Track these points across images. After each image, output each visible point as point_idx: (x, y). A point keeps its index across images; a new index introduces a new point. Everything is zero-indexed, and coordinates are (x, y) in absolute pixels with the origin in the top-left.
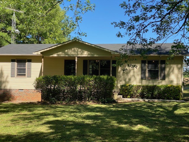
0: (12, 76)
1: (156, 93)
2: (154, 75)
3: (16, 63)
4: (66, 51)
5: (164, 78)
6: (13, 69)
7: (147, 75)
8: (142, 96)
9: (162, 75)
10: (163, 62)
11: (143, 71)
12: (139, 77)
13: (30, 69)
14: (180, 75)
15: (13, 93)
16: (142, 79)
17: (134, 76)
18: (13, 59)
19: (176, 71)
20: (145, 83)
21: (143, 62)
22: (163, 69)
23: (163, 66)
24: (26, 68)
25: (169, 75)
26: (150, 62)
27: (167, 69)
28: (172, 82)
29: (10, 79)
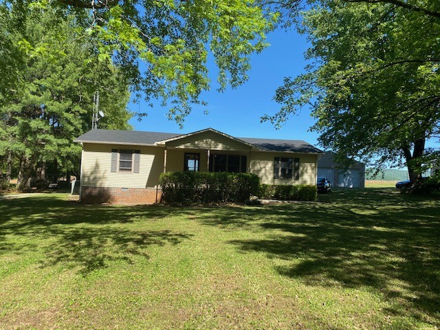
0: (113, 171)
1: (292, 194)
2: (287, 175)
3: (118, 154)
4: (196, 142)
5: (297, 178)
6: (114, 161)
7: (280, 173)
8: (276, 197)
9: (296, 175)
10: (297, 160)
11: (276, 170)
12: (271, 177)
13: (138, 162)
14: (313, 176)
15: (112, 192)
16: (274, 178)
17: (265, 174)
18: (114, 149)
19: (310, 171)
20: (277, 182)
21: (276, 159)
22: (297, 169)
23: (297, 164)
24: (133, 161)
25: (302, 174)
26: (284, 160)
27: (301, 168)
28: (305, 182)
29: (109, 174)
